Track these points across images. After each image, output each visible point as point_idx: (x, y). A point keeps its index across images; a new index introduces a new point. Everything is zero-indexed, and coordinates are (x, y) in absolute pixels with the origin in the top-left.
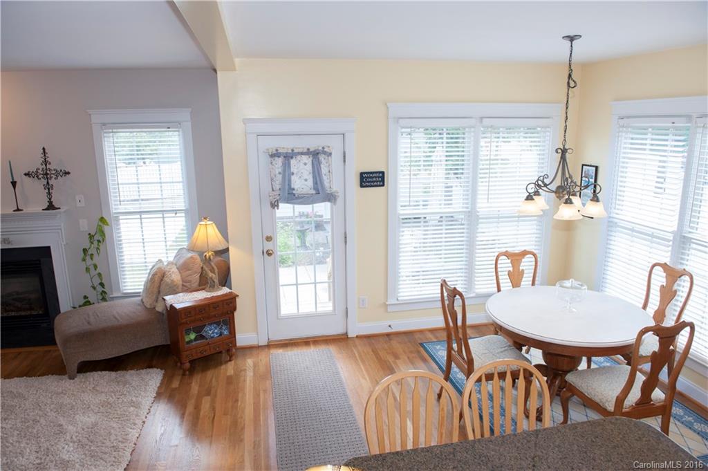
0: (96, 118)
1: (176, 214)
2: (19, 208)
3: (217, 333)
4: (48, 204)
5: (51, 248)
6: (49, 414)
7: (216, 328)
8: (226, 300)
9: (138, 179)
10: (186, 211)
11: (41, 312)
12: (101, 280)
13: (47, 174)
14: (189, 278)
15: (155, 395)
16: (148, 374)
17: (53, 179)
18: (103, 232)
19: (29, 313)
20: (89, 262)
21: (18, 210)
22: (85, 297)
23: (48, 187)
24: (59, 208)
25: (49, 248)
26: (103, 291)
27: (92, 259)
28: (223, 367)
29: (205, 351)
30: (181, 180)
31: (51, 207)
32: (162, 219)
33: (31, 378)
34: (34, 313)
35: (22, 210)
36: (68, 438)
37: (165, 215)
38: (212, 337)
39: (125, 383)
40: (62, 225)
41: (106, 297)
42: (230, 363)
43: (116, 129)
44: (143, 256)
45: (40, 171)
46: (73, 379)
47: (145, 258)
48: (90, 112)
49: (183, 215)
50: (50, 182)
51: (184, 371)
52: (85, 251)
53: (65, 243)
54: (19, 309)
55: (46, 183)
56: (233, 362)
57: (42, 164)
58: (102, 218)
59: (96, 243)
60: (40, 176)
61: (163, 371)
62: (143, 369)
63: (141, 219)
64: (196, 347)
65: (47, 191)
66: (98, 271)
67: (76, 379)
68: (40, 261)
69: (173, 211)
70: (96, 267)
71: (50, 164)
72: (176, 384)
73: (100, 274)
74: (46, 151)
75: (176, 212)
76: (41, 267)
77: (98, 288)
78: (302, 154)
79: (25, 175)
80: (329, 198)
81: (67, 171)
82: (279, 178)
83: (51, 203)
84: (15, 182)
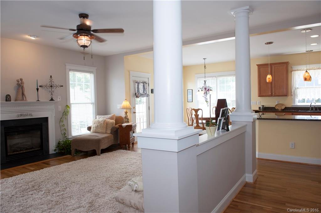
0: (68, 67)
2: (39, 100)
13: (51, 86)
21: (38, 100)
24: (54, 100)
25: (48, 118)
31: (52, 100)
48: (66, 64)
50: (53, 90)
53: (55, 115)
54: (29, 149)
55: (50, 90)
57: (49, 82)
58: (67, 105)
60: (48, 87)
65: (51, 93)
70: (64, 126)
71: (53, 82)
73: (65, 129)
76: (42, 127)
77: (63, 135)
78: (141, 83)
79: (40, 86)
80: (148, 96)
81: (62, 85)
82: (136, 89)
83: (52, 98)
84: (38, 89)
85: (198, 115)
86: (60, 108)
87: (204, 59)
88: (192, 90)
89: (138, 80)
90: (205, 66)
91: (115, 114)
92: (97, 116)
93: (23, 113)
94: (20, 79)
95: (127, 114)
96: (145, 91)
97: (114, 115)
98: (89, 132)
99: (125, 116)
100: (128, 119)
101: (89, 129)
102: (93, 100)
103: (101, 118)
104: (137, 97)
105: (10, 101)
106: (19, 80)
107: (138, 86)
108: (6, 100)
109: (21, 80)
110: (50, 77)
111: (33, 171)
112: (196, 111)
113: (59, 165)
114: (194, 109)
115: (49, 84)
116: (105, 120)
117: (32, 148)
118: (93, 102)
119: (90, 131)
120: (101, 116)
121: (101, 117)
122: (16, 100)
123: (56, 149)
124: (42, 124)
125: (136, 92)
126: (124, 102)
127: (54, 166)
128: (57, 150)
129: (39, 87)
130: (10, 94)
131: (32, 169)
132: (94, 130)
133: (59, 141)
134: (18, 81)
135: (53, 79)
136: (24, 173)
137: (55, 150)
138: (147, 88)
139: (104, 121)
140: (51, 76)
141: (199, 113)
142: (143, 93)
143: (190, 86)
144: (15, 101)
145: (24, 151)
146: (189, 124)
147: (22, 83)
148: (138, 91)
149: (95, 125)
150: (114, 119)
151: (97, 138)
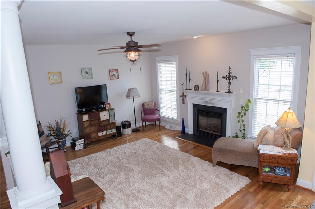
0: (253, 53)
1: (285, 103)
3: (282, 173)
4: (228, 90)
5: (227, 109)
6: (196, 177)
7: (282, 170)
8: (291, 157)
9: (269, 83)
10: (291, 102)
11: (220, 135)
12: (244, 127)
13: (230, 78)
14: (278, 139)
15: (239, 190)
16: (242, 178)
17: (231, 80)
18: (248, 106)
19: (216, 133)
20: (241, 119)
21: (218, 92)
22: (236, 133)
23: (229, 83)
24: (232, 93)
25: (226, 109)
26: (244, 133)
27: (242, 117)
28: (282, 193)
29: (273, 180)
30: (291, 85)
31: (229, 92)
32: (277, 104)
33: (201, 160)
34: (218, 134)
35: (219, 92)
36: (195, 190)
37: (279, 103)
38: (279, 175)
39: (231, 178)
40: (232, 100)
41: (245, 136)
42: (287, 192)
43: (261, 58)
44: (265, 121)
45: (227, 76)
46: (214, 167)
47: (266, 123)
48: (251, 50)
49: (289, 104)
50: (231, 81)
51: (260, 185)
52: (239, 113)
53: (232, 108)
54: (214, 131)
55: (229, 82)
56: (289, 193)
57: (228, 74)
58: (249, 100)
59: (244, 110)
60: (227, 78)
61: (250, 181)
62: (242, 175)
63: (267, 103)
64: (268, 176)
65: (229, 85)
66: (244, 123)
67: (215, 167)
68: (222, 113)
69: (283, 101)
70: (243, 121)
71: (231, 73)
72: (252, 190)
73: (244, 125)
74: (231, 68)
75: (285, 102)
76: (222, 116)
79: (223, 77)
81: (237, 77)
84: (218, 80)
105: (199, 90)
108: (195, 90)
109: (206, 72)
122: (202, 90)
130: (198, 85)
134: (204, 74)
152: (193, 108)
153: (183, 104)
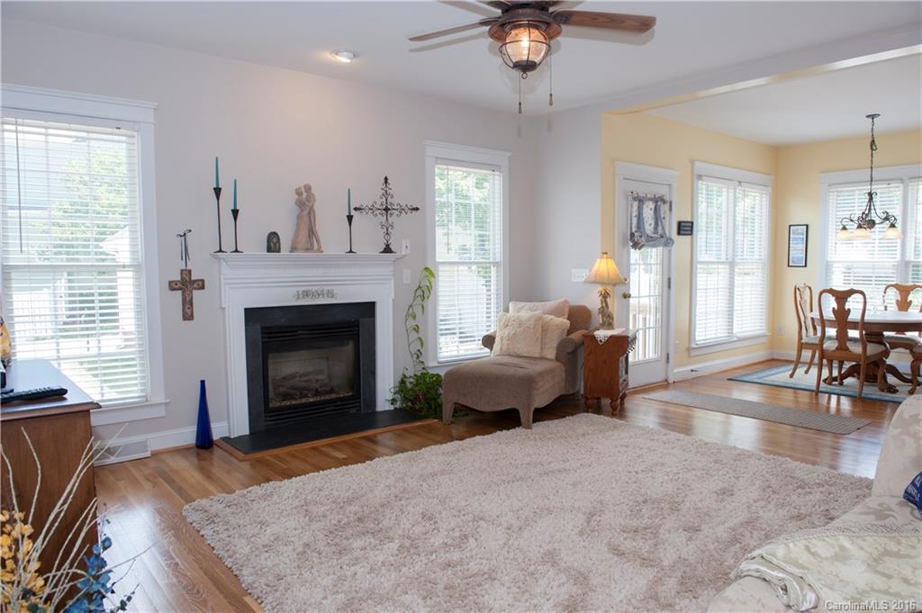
0: (431, 151)
2: (353, 250)
4: (385, 246)
5: (377, 304)
11: (350, 394)
12: (422, 345)
13: (386, 210)
17: (394, 216)
21: (351, 251)
23: (387, 225)
25: (374, 303)
26: (420, 361)
27: (415, 319)
31: (388, 250)
35: (355, 252)
45: (377, 206)
48: (426, 142)
55: (384, 221)
58: (427, 268)
59: (419, 299)
60: (377, 212)
65: (384, 230)
66: (419, 334)
70: (419, 329)
71: (392, 197)
73: (420, 339)
76: (358, 330)
77: (415, 357)
78: (650, 199)
79: (356, 209)
80: (668, 242)
81: (414, 206)
82: (635, 221)
83: (388, 246)
84: (352, 216)
85: (849, 310)
86: (408, 277)
87: (872, 117)
88: (807, 226)
89: (641, 190)
90: (873, 141)
91: (569, 300)
92: (511, 305)
93: (310, 288)
94: (305, 186)
95: (608, 300)
96: (660, 228)
97: (566, 301)
98: (487, 350)
99: (600, 306)
100: (610, 316)
101: (489, 341)
102: (498, 255)
103: (524, 312)
104: (636, 245)
105: (279, 252)
106: (303, 190)
107: (640, 209)
108: (269, 250)
109: (308, 188)
110: (383, 181)
111: (345, 462)
112: (842, 297)
113: (416, 450)
114: (831, 291)
115: (379, 202)
116: (540, 318)
117: (332, 391)
118: (498, 260)
119: (491, 349)
120: (523, 304)
121: (523, 307)
122: (293, 249)
123: (395, 397)
124: (358, 321)
125: (633, 231)
126: (599, 260)
127: (402, 452)
128: (398, 403)
129: (353, 213)
130: (277, 232)
131: (341, 456)
132: (504, 348)
133: (405, 376)
134: (299, 193)
135: (390, 187)
136: (323, 470)
137: (393, 401)
138: (667, 218)
139: (536, 321)
140: (386, 179)
141: (854, 304)
142: (654, 233)
143: (799, 213)
144: (291, 252)
145: (312, 400)
146: (803, 341)
147: (310, 198)
148: (638, 227)
149: (506, 332)
150: (563, 315)
151: (521, 372)
152: (246, 325)
153: (188, 323)
